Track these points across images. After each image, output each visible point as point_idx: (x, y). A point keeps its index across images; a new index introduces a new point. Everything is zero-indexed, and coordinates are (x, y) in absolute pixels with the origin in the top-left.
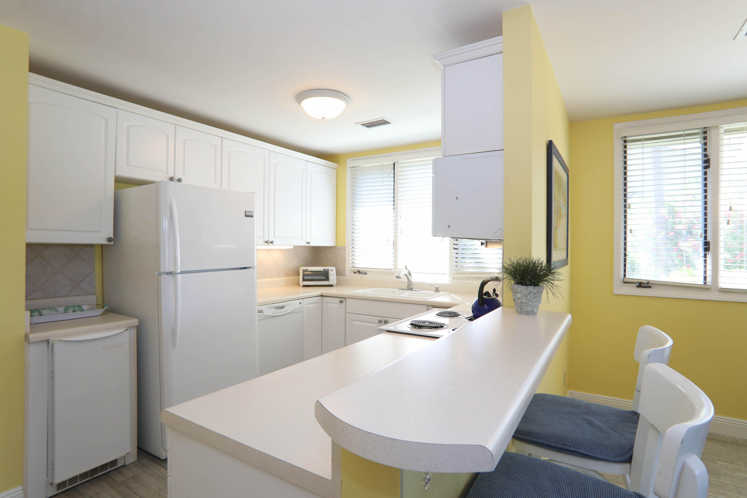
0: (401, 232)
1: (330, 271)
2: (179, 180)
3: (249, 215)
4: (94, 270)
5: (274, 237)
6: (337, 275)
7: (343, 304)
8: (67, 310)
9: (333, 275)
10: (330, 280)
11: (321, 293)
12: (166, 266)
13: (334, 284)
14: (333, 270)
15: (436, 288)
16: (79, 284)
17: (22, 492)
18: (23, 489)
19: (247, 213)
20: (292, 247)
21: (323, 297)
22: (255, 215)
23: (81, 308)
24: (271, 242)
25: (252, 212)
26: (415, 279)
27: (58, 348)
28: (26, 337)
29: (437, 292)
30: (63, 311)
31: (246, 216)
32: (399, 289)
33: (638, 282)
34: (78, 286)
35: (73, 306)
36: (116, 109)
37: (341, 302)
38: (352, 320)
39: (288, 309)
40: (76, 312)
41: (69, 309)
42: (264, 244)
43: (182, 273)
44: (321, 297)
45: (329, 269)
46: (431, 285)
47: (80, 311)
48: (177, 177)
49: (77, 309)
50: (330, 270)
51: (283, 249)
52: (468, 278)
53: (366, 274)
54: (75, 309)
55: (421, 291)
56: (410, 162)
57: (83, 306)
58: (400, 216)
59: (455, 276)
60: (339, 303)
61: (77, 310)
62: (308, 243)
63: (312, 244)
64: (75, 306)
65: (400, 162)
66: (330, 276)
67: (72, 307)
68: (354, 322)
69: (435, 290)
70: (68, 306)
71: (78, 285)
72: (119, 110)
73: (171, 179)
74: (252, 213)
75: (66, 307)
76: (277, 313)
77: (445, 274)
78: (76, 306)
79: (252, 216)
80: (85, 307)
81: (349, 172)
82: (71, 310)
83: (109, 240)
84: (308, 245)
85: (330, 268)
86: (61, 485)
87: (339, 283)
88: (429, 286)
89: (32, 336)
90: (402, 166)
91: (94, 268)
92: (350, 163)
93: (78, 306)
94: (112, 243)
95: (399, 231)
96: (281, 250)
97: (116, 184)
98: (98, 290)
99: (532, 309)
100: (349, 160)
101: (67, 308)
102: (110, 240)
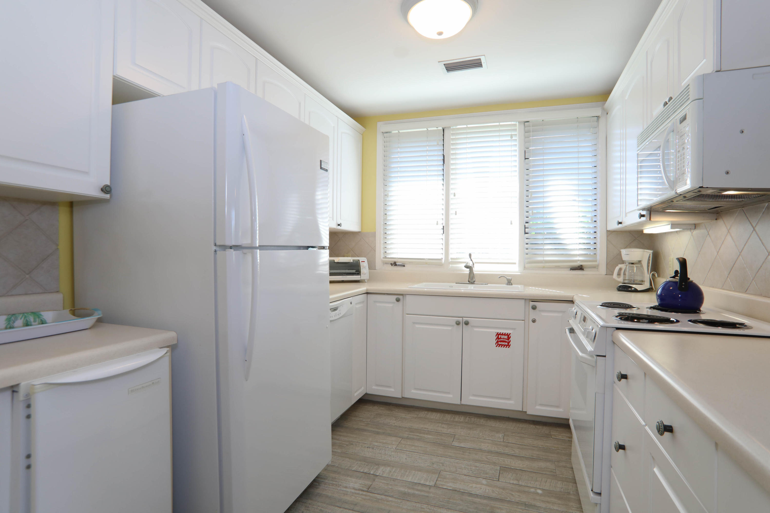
0: (455, 213)
1: (360, 262)
3: (323, 167)
4: (58, 249)
6: (369, 268)
7: (400, 303)
8: (12, 322)
9: (364, 268)
10: (362, 274)
11: (367, 290)
13: (366, 279)
14: (364, 262)
15: (508, 279)
16: (30, 273)
19: (322, 164)
21: (369, 295)
23: (39, 317)
26: (477, 269)
29: (510, 285)
30: (5, 324)
31: (321, 168)
32: (456, 283)
34: (27, 276)
35: (23, 313)
37: (398, 300)
38: (414, 323)
39: (342, 311)
40: (31, 325)
41: (16, 319)
44: (366, 295)
45: (359, 260)
46: (501, 277)
47: (39, 324)
49: (31, 318)
50: (362, 262)
52: (544, 268)
53: (404, 266)
54: (28, 319)
55: (487, 284)
56: (467, 128)
57: (42, 313)
58: (454, 193)
59: (527, 266)
60: (395, 301)
61: (32, 320)
62: (339, 225)
63: (343, 227)
64: (27, 313)
65: (451, 128)
66: (362, 269)
67: (21, 316)
68: (417, 326)
69: (507, 282)
70: (13, 314)
71: (28, 274)
74: (327, 165)
75: (9, 315)
76: (332, 317)
77: (515, 263)
78: (30, 313)
79: (327, 170)
80: (48, 315)
81: (380, 139)
82: (19, 322)
83: (105, 190)
84: (338, 228)
85: (361, 259)
87: (371, 279)
88: (500, 277)
90: (457, 132)
91: (57, 245)
92: (382, 127)
93: (33, 313)
94: (108, 196)
95: (452, 212)
98: (65, 285)
100: (380, 124)
101: (13, 318)
102: (107, 189)
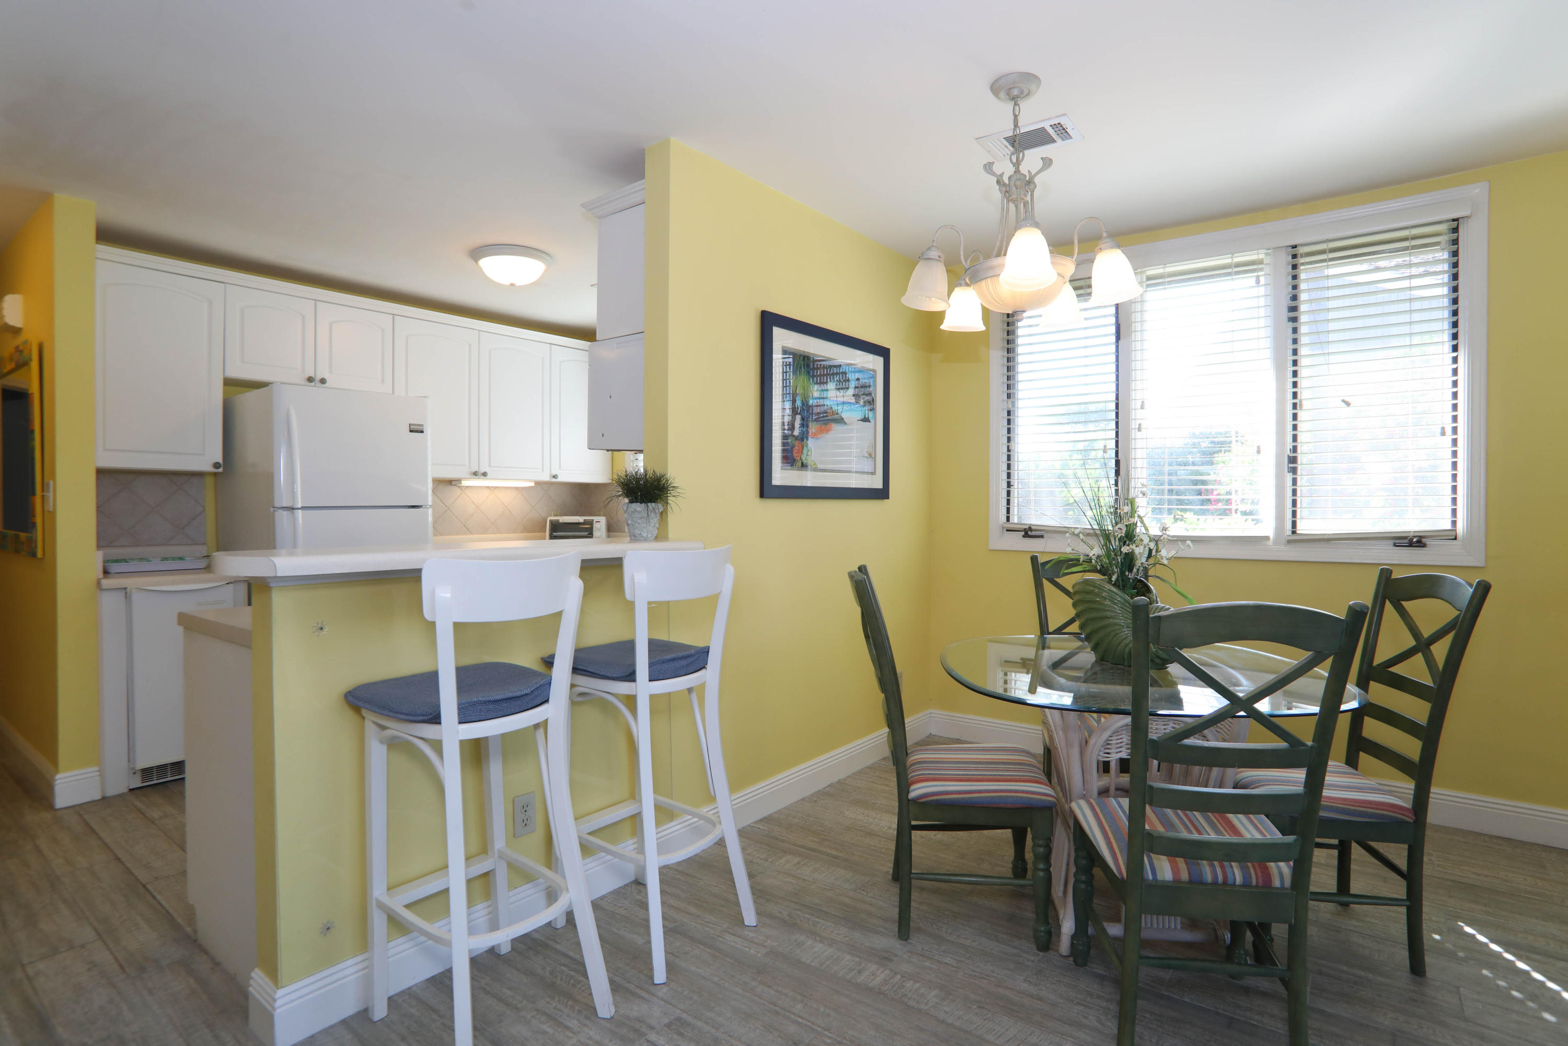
1: (594, 522)
2: (323, 381)
3: (416, 430)
4: (205, 510)
5: (490, 466)
9: (599, 530)
10: (595, 537)
12: (282, 499)
14: (600, 522)
16: (183, 528)
17: (98, 773)
18: (99, 771)
19: (413, 427)
20: (532, 484)
22: (428, 430)
24: (485, 474)
25: (422, 425)
27: (136, 597)
28: (99, 583)
31: (411, 431)
33: (1022, 528)
36: (223, 285)
42: (471, 477)
43: (303, 508)
45: (592, 520)
48: (319, 377)
50: (596, 522)
51: (521, 488)
57: (186, 558)
62: (554, 477)
63: (560, 479)
66: (596, 531)
71: (181, 530)
72: (228, 285)
73: (310, 380)
74: (421, 427)
79: (422, 432)
80: (188, 559)
83: (216, 465)
84: (554, 480)
85: (595, 518)
86: (147, 772)
89: (106, 583)
91: (204, 508)
93: (180, 558)
94: (221, 470)
96: (517, 488)
97: (225, 387)
98: (210, 538)
99: (639, 533)
102: (218, 465)
